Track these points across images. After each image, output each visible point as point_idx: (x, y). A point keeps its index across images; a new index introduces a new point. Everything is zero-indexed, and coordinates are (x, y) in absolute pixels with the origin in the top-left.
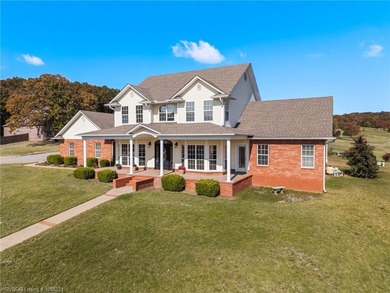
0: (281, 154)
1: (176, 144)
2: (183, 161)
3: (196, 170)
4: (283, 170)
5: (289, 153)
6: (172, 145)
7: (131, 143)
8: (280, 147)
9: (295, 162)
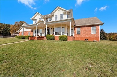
0: (85, 30)
1: (51, 28)
2: (54, 33)
3: (58, 35)
4: (85, 35)
5: (87, 30)
6: (50, 29)
7: (37, 27)
8: (84, 28)
9: (89, 32)
